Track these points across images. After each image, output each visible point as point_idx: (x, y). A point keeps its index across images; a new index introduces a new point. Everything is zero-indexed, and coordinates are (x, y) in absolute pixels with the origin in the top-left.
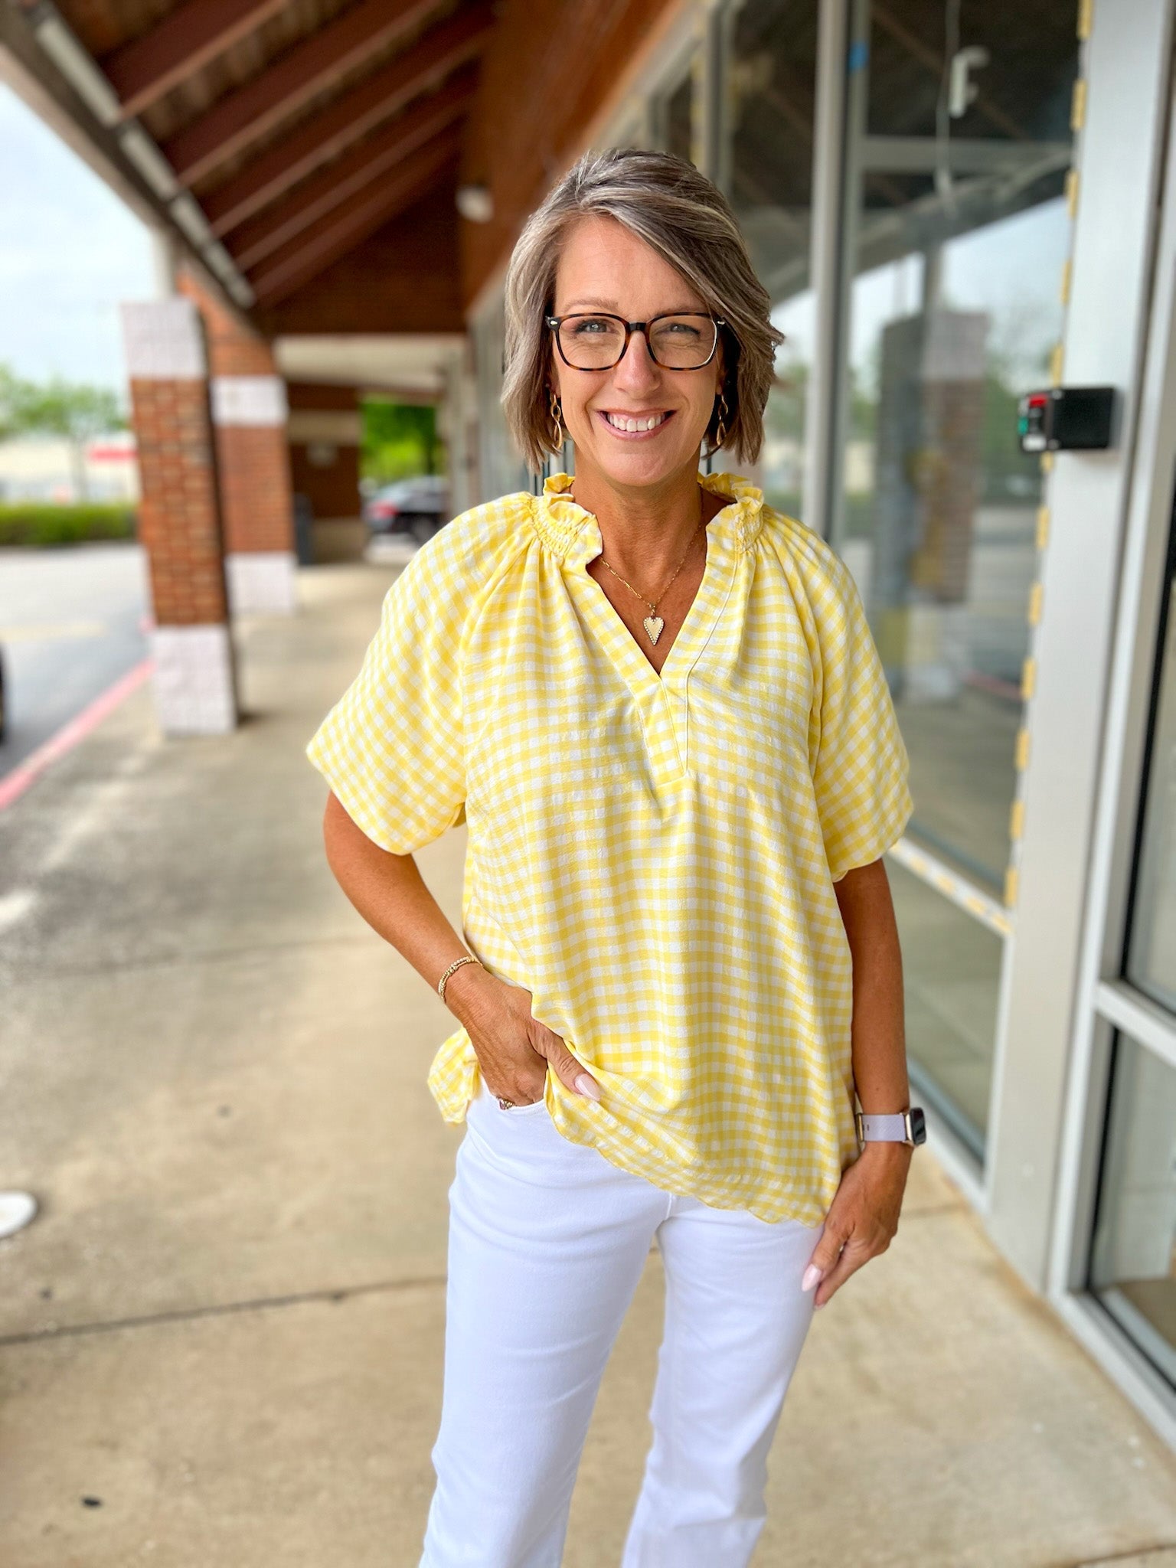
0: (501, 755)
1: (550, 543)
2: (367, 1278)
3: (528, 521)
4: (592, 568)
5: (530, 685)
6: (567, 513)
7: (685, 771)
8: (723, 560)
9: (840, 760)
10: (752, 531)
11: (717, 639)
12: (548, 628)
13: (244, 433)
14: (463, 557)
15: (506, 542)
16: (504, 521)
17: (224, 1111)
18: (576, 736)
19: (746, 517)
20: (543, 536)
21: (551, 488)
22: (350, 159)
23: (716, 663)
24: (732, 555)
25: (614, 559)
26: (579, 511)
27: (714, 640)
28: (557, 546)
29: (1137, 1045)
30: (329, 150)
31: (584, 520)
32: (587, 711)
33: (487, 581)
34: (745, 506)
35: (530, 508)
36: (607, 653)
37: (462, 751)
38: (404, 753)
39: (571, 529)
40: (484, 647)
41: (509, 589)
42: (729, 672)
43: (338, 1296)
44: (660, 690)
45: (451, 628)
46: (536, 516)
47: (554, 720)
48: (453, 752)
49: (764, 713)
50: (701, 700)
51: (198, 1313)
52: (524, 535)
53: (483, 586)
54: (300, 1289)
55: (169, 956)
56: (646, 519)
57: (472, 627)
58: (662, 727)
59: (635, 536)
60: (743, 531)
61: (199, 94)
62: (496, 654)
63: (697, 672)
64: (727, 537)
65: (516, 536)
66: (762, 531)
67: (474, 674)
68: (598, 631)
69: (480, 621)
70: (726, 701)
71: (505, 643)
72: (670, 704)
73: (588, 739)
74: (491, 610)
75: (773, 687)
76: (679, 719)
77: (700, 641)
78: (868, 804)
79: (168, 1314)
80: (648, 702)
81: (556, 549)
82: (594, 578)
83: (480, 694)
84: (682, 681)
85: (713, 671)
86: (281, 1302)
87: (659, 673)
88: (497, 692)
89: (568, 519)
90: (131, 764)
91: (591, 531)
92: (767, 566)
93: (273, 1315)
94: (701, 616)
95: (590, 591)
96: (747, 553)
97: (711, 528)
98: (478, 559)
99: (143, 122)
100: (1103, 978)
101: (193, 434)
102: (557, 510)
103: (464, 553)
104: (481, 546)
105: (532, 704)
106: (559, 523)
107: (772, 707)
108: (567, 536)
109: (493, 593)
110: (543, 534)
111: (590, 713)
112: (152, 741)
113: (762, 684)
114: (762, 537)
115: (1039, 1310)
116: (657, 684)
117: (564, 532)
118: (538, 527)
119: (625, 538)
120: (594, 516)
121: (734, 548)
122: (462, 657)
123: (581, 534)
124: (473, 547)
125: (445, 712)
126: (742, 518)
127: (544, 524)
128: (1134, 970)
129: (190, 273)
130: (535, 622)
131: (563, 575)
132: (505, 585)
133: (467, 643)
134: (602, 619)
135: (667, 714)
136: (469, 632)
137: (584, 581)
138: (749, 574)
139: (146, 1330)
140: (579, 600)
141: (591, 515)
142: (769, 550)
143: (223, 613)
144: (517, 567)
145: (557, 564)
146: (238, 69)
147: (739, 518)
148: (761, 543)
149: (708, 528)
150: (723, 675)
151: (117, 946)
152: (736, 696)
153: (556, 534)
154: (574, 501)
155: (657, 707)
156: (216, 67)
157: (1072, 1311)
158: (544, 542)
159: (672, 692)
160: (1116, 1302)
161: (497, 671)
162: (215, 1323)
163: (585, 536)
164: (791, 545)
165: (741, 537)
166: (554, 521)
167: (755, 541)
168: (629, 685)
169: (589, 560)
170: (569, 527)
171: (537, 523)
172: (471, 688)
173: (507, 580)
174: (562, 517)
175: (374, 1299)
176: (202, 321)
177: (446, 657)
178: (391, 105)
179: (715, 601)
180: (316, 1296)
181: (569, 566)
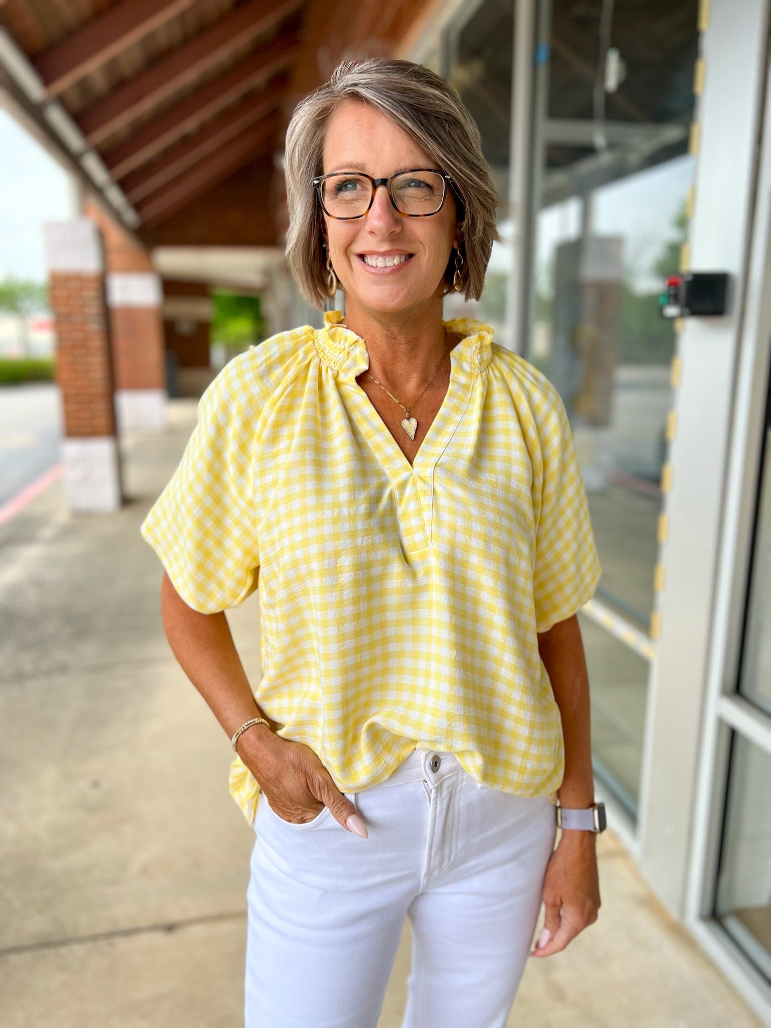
0: (284, 525)
1: (328, 360)
2: (192, 913)
3: (310, 343)
4: (362, 380)
5: (309, 470)
6: (342, 337)
7: (429, 543)
8: (463, 379)
9: (553, 534)
10: (486, 359)
11: (457, 438)
12: (325, 425)
13: (131, 312)
14: (257, 368)
15: (292, 358)
16: (291, 343)
17: (95, 784)
18: (345, 511)
19: (481, 347)
20: (321, 355)
21: (329, 319)
22: (204, 132)
23: (457, 457)
24: (470, 376)
25: (378, 375)
26: (352, 336)
27: (456, 439)
28: (333, 362)
29: (748, 741)
30: (190, 125)
31: (354, 343)
32: (354, 489)
33: (277, 386)
34: (481, 338)
35: (312, 334)
36: (371, 446)
37: (255, 522)
38: (209, 525)
39: (344, 349)
40: (273, 439)
41: (293, 396)
42: (467, 464)
43: (170, 928)
44: (412, 477)
45: (247, 425)
46: (316, 340)
47: (328, 499)
48: (248, 523)
49: (494, 497)
50: (445, 485)
51: (66, 942)
52: (306, 353)
53: (273, 391)
54: (143, 923)
55: (63, 669)
56: (403, 344)
57: (264, 424)
58: (412, 507)
59: (394, 359)
60: (479, 358)
61: (100, 84)
62: (282, 445)
63: (441, 464)
64: (466, 361)
65: (301, 354)
66: (492, 360)
67: (266, 461)
68: (364, 428)
69: (271, 419)
70: (465, 487)
71: (291, 437)
72: (419, 489)
73: (356, 514)
74: (281, 410)
75: (500, 477)
76: (426, 501)
77: (444, 439)
78: (572, 569)
79: (45, 944)
80: (403, 486)
81: (332, 364)
82: (361, 388)
83: (269, 479)
84: (429, 471)
85: (455, 463)
86: (127, 933)
87: (411, 464)
88: (282, 475)
89: (342, 342)
90: (47, 533)
91: (360, 352)
92: (496, 386)
93: (122, 944)
94: (446, 420)
95: (358, 397)
96: (482, 375)
97: (454, 354)
98: (269, 369)
99: (62, 101)
100: (724, 693)
101: (94, 309)
102: (334, 334)
103: (258, 365)
104: (272, 360)
105: (310, 485)
106: (335, 345)
107: (499, 492)
108: (341, 355)
109: (282, 398)
110: (322, 353)
111: (357, 492)
112: (62, 517)
113: (492, 475)
114: (492, 365)
115: (678, 932)
116: (410, 472)
117: (339, 351)
118: (318, 348)
119: (387, 360)
120: (363, 340)
121: (472, 371)
122: (255, 448)
123: (353, 354)
124: (266, 360)
125: (241, 492)
126: (479, 348)
127: (323, 346)
128: (746, 687)
129: (93, 202)
130: (314, 420)
131: (338, 385)
132: (291, 391)
133: (260, 436)
134: (366, 419)
135: (417, 497)
136: (262, 428)
137: (353, 389)
138: (484, 391)
139: (26, 957)
140: (350, 404)
141: (361, 339)
142: (498, 374)
143: (112, 429)
144: (300, 378)
145: (333, 375)
146: (127, 68)
147: (476, 347)
148: (492, 368)
149: (452, 354)
150: (462, 466)
151: (27, 662)
152: (473, 484)
153: (332, 353)
154: (347, 328)
155: (409, 490)
156: (112, 66)
157: (703, 934)
158: (322, 359)
159: (421, 478)
160: (734, 925)
161: (284, 459)
162: (79, 950)
163: (355, 356)
164: (515, 370)
165: (477, 362)
166: (331, 342)
167: (487, 367)
168: (387, 472)
169: (358, 374)
170: (342, 348)
171: (317, 345)
172: (262, 472)
173: (293, 388)
174: (338, 339)
175: (197, 931)
176: (101, 236)
177: (243, 448)
178: (230, 97)
179: (456, 409)
180: (154, 928)
181: (342, 378)
